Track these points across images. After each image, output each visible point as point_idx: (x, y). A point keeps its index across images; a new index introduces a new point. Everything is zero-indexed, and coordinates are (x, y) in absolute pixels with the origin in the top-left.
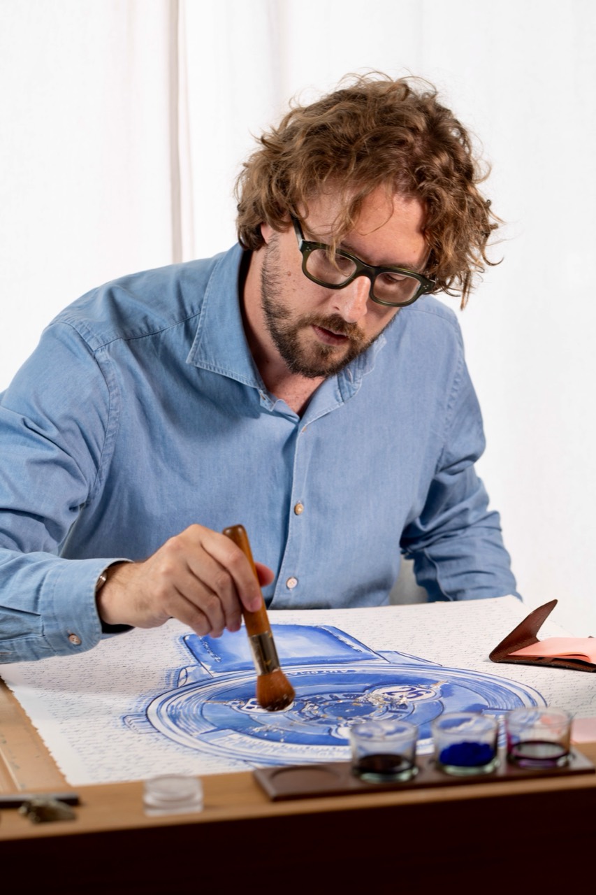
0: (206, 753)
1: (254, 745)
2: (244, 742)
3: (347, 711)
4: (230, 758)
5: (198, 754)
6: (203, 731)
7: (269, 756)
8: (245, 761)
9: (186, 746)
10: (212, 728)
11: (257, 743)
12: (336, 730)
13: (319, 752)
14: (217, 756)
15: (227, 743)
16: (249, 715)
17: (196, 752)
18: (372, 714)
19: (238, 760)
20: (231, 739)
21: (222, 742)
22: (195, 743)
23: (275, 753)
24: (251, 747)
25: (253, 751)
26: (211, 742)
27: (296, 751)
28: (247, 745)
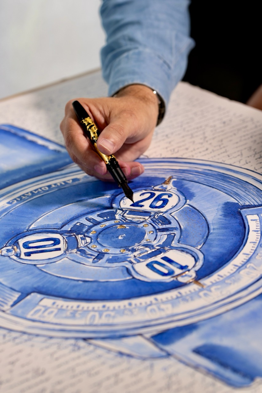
0: (37, 335)
1: (75, 311)
2: (61, 310)
3: (120, 238)
4: (67, 338)
5: (29, 340)
6: (11, 303)
7: (102, 325)
8: (85, 339)
9: (10, 330)
10: (16, 296)
11: (75, 308)
12: (133, 267)
13: (146, 308)
14: (51, 338)
15: (46, 314)
16: (35, 265)
17: (25, 337)
18: (146, 237)
19: (77, 339)
20: (46, 308)
21: (40, 313)
22: (16, 323)
23: (104, 320)
24: (73, 315)
25: (79, 321)
26: (29, 316)
27: (121, 312)
28: (68, 313)
